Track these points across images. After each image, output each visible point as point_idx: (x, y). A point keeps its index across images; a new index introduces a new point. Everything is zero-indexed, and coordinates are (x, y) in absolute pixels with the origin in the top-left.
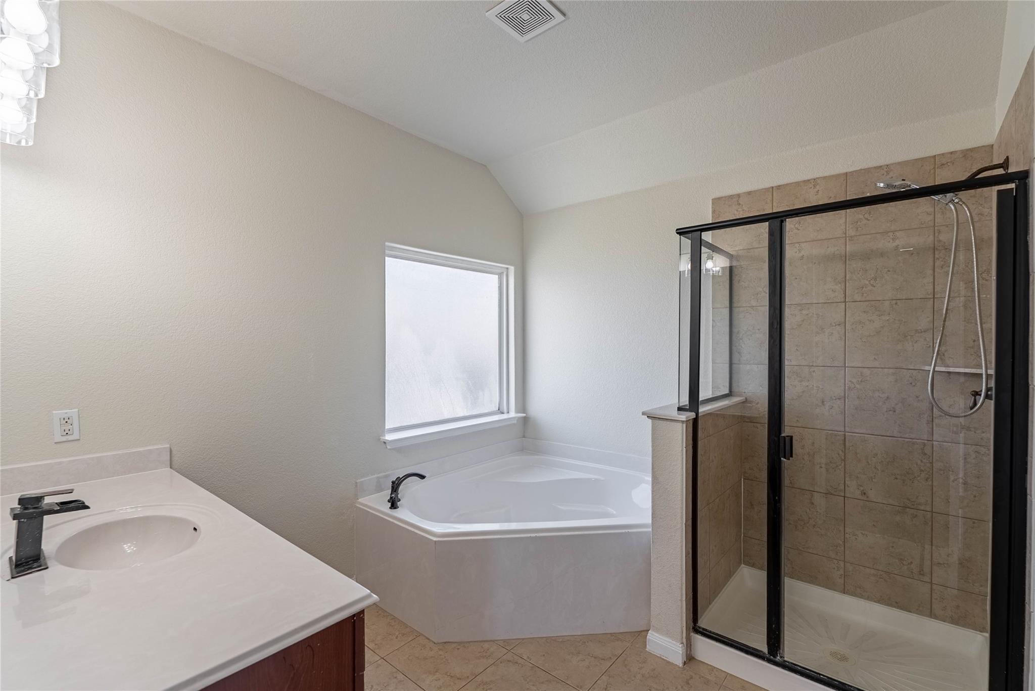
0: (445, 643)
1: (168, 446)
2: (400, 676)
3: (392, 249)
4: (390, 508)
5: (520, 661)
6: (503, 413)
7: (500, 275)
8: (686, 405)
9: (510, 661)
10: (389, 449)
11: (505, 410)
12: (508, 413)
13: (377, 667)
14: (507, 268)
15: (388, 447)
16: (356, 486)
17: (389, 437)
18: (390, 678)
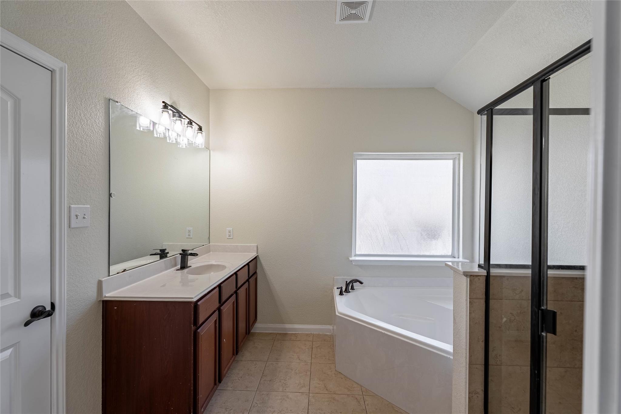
0: (340, 373)
1: (256, 245)
2: (309, 373)
3: (361, 155)
4: (339, 295)
5: (362, 403)
6: (455, 258)
7: (454, 160)
8: (482, 264)
9: (357, 399)
10: (354, 265)
11: (456, 256)
12: (459, 258)
13: (305, 365)
14: (459, 154)
15: (353, 264)
16: (334, 280)
17: (353, 258)
18: (304, 371)
